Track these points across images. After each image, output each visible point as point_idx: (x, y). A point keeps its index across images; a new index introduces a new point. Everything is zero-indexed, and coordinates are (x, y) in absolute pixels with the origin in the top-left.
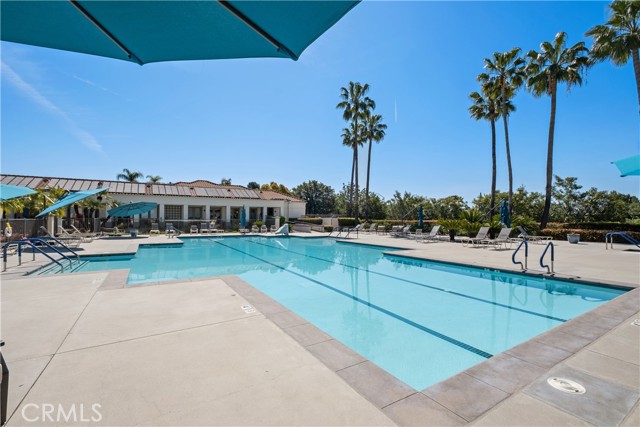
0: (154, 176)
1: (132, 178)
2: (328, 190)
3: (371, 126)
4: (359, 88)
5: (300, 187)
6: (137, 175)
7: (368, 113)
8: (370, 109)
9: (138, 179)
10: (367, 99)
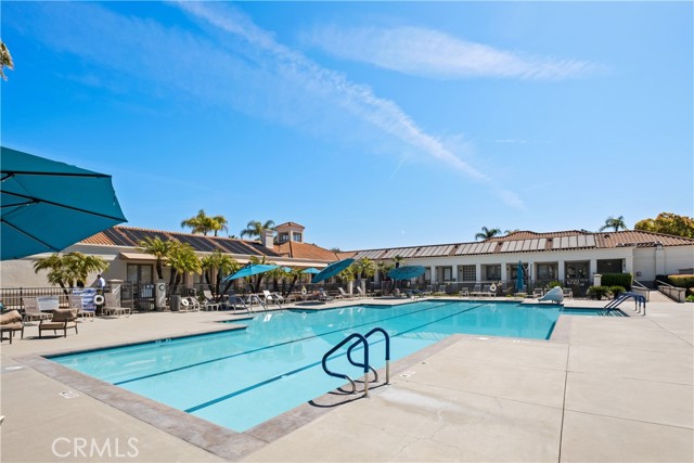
1: (490, 236)
6: (495, 232)
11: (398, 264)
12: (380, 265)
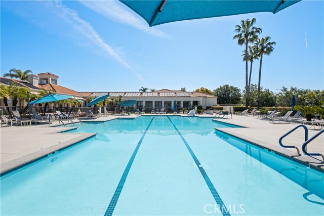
0: (152, 89)
1: (144, 90)
2: (235, 89)
3: (262, 45)
4: (248, 23)
5: (218, 89)
6: (146, 89)
7: (256, 37)
8: (257, 34)
9: (147, 91)
10: (254, 28)
11: (120, 99)
12: (112, 99)
